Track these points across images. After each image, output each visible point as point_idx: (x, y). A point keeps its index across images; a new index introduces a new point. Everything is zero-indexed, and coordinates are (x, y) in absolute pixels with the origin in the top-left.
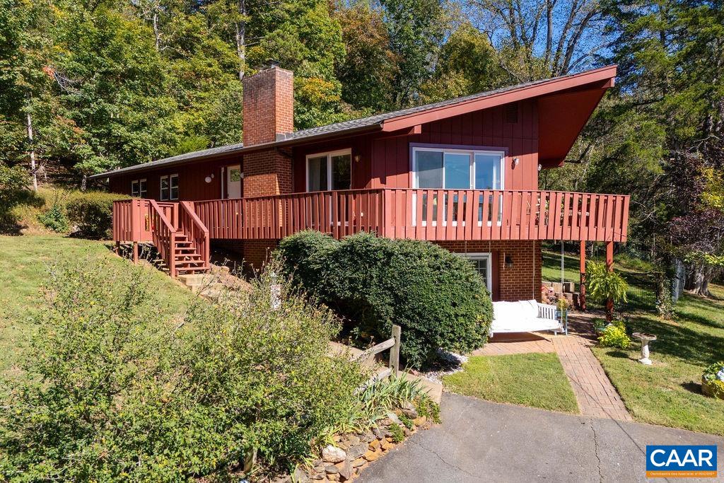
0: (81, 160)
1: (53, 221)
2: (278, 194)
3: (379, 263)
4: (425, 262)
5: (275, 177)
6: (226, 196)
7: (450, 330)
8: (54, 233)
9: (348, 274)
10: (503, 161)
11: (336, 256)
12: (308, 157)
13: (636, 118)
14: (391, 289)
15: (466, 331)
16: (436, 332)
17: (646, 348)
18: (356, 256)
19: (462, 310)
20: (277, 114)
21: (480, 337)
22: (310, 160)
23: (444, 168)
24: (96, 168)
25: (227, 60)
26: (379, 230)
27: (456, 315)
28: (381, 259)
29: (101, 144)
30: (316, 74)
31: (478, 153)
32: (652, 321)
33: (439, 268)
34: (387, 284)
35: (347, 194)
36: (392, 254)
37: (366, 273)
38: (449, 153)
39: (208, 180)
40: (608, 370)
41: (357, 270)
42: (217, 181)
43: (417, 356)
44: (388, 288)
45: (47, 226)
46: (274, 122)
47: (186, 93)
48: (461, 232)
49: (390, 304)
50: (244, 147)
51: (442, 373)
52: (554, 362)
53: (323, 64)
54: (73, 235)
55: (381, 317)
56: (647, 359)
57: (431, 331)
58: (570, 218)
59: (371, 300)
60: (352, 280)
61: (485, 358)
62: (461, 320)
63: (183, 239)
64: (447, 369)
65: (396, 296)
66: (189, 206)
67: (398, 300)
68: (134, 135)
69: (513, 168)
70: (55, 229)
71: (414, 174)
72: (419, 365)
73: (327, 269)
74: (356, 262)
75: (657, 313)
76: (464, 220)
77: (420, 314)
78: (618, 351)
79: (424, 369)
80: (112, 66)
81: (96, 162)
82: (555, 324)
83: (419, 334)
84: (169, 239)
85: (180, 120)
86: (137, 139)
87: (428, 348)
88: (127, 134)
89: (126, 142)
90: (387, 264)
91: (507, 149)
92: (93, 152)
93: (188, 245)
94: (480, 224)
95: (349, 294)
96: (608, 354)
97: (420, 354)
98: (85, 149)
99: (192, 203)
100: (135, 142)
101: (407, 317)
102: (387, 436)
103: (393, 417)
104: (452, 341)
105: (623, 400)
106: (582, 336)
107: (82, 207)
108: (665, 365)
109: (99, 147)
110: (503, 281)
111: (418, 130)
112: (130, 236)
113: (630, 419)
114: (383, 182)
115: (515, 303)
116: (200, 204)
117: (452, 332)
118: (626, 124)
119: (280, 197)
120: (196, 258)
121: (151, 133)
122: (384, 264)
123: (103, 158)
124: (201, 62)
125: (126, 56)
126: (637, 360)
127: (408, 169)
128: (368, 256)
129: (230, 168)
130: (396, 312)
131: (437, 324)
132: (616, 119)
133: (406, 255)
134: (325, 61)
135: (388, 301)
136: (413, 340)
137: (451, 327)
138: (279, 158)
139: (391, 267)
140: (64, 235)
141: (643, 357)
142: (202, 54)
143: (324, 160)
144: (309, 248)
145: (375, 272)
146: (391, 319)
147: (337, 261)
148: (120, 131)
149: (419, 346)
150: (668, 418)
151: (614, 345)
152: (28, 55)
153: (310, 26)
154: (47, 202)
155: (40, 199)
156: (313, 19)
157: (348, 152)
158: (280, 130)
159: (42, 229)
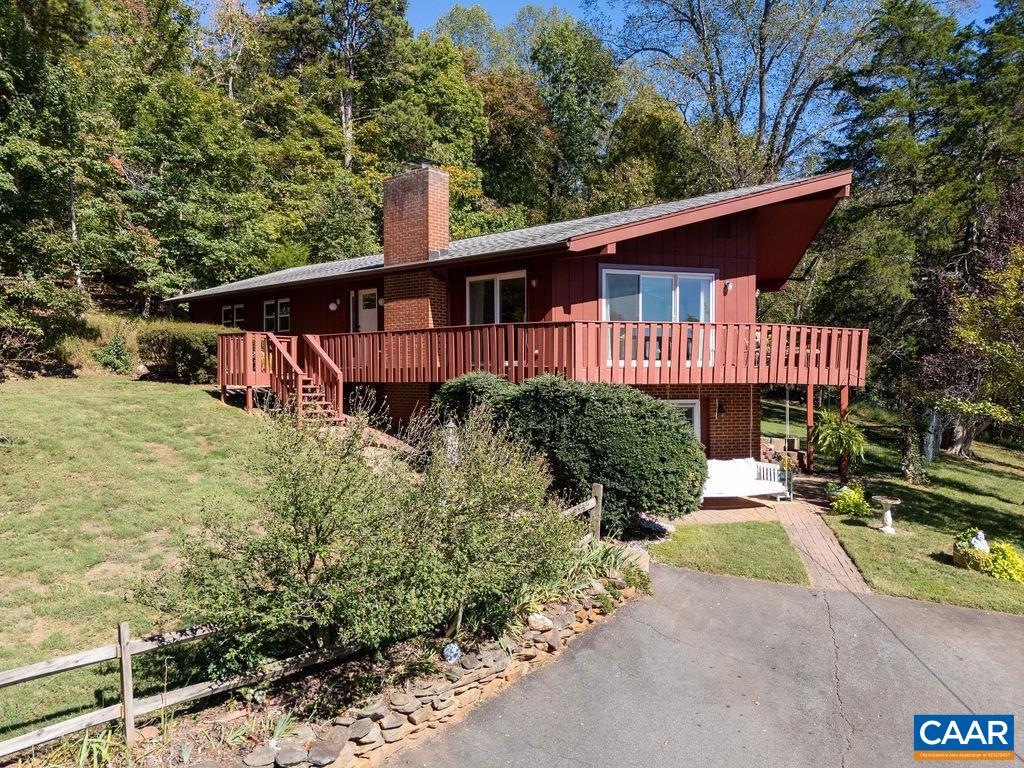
0: (144, 277)
1: (112, 358)
2: (431, 326)
3: (570, 412)
4: (627, 410)
5: (426, 303)
6: (357, 328)
7: (658, 490)
8: (114, 375)
9: (532, 424)
10: (713, 285)
11: (515, 403)
12: (469, 280)
13: (877, 226)
14: (586, 442)
15: (677, 490)
16: (641, 492)
17: (888, 515)
18: (541, 402)
19: (672, 466)
20: (430, 226)
21: (692, 499)
22: (472, 285)
23: (641, 295)
24: (165, 288)
25: (331, 142)
26: (568, 372)
27: (666, 473)
28: (573, 406)
29: (172, 256)
30: (450, 160)
31: (683, 276)
32: (896, 485)
33: (643, 417)
34: (581, 437)
36: (587, 400)
37: (555, 423)
38: (649, 277)
39: (333, 307)
40: (843, 539)
41: (544, 420)
42: (344, 308)
43: (617, 522)
44: (580, 441)
45: (106, 365)
46: (426, 236)
47: (276, 185)
48: (665, 374)
49: (584, 460)
50: (385, 267)
51: (647, 542)
52: (777, 530)
53: (458, 146)
54: (143, 378)
55: (573, 476)
56: (890, 527)
57: (635, 491)
58: (797, 356)
60: (536, 432)
61: (696, 527)
62: (671, 478)
64: (653, 538)
65: (592, 450)
66: (314, 340)
67: (595, 455)
68: (215, 244)
69: (725, 294)
71: (603, 302)
72: (619, 531)
74: (542, 410)
75: (903, 476)
76: (670, 359)
77: (621, 472)
78: (856, 520)
79: (625, 538)
80: (189, 153)
81: (164, 280)
82: (779, 488)
83: (620, 495)
84: (294, 382)
85: (271, 223)
86: (220, 250)
87: (631, 512)
88: (208, 243)
89: (205, 254)
90: (580, 412)
91: (718, 270)
92: (160, 267)
93: (313, 391)
94: (688, 364)
96: (844, 522)
98: (150, 264)
99: (318, 337)
100: (218, 253)
102: (594, 607)
103: (598, 587)
104: (660, 502)
105: (860, 571)
106: (810, 502)
108: (911, 534)
109: (168, 260)
110: (713, 434)
111: (612, 250)
112: (242, 379)
113: (868, 590)
114: (567, 311)
115: (727, 461)
116: (328, 338)
117: (661, 493)
118: (864, 233)
120: (325, 407)
121: (237, 242)
122: (576, 413)
123: (174, 276)
124: (296, 144)
125: (207, 139)
126: (877, 529)
127: (596, 296)
128: (557, 403)
129: (363, 293)
130: (592, 470)
131: (643, 482)
132: (851, 227)
133: (604, 401)
134: (460, 142)
135: (583, 456)
136: (613, 503)
137: (659, 486)
138: (432, 281)
139: (585, 416)
140: (131, 378)
141: (885, 525)
142: (297, 133)
143: (490, 284)
144: (480, 393)
145: (565, 422)
146: (585, 478)
147: (517, 409)
148: (199, 239)
149: (620, 510)
150: (913, 590)
151: (850, 511)
152: (89, 142)
153: (441, 94)
154: (104, 334)
155: (91, 330)
156: (445, 86)
157: (521, 274)
158: (433, 246)
159: (99, 369)
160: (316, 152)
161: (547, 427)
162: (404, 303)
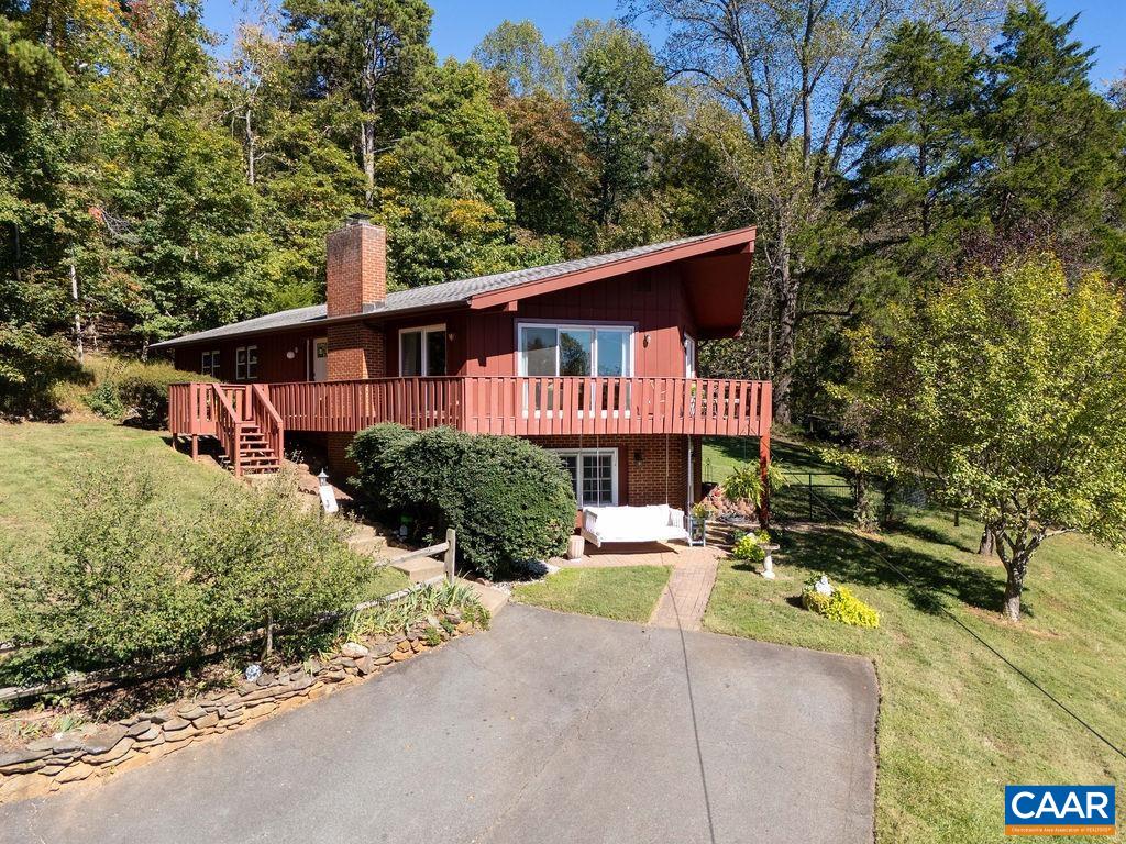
0: (141, 322)
1: (102, 403)
2: (366, 377)
3: (450, 462)
4: (498, 460)
5: (361, 353)
6: (312, 379)
7: (518, 534)
8: (103, 419)
9: (421, 473)
10: (632, 337)
11: (408, 453)
12: (402, 331)
14: (461, 490)
15: (536, 536)
16: (504, 537)
17: (769, 560)
18: (427, 453)
19: (532, 513)
20: (364, 279)
21: (553, 543)
22: (404, 336)
23: (558, 347)
24: (161, 332)
25: (344, 177)
26: (459, 426)
27: (525, 519)
28: (452, 457)
29: (168, 299)
30: (470, 193)
31: (600, 329)
32: (841, 533)
33: (512, 468)
34: (458, 485)
35: (444, 380)
36: (463, 452)
37: (438, 473)
38: (564, 329)
39: (290, 355)
40: (719, 583)
41: (429, 469)
42: (301, 357)
43: (487, 565)
44: (458, 490)
45: (95, 409)
46: (360, 289)
47: (287, 222)
49: (460, 508)
50: (329, 318)
52: (662, 574)
53: (483, 178)
54: (127, 423)
56: (769, 571)
57: (499, 536)
59: (443, 503)
60: (424, 481)
62: (531, 524)
63: (255, 430)
65: (466, 498)
66: (263, 390)
67: (469, 502)
68: (210, 287)
69: (645, 346)
70: (104, 413)
71: (519, 354)
72: (489, 573)
73: (400, 468)
74: (428, 460)
77: (488, 518)
79: (497, 579)
80: (181, 198)
81: (159, 324)
83: (488, 539)
84: (233, 430)
85: (278, 261)
86: (215, 292)
87: (498, 555)
88: (202, 286)
89: (199, 297)
90: (458, 462)
91: (637, 323)
92: (157, 310)
93: (259, 438)
94: (580, 414)
95: (421, 496)
97: (489, 562)
98: (147, 307)
99: (267, 386)
100: (212, 297)
101: (477, 521)
102: (420, 639)
103: (434, 621)
104: (521, 546)
105: (706, 611)
107: (137, 388)
109: (165, 303)
110: (632, 482)
111: (513, 307)
112: (188, 427)
113: (697, 628)
114: (483, 363)
116: (275, 386)
117: (521, 537)
119: (367, 382)
120: (268, 454)
121: (233, 285)
122: (456, 463)
123: (171, 319)
124: (308, 180)
125: (200, 183)
126: (760, 573)
127: (512, 349)
128: (440, 454)
129: (317, 341)
131: (505, 528)
133: (478, 452)
134: (484, 173)
135: (459, 503)
137: (519, 531)
138: (367, 333)
139: (462, 466)
140: (117, 422)
141: (766, 569)
142: (310, 169)
143: (419, 335)
144: (382, 443)
145: (446, 471)
147: (410, 459)
148: (192, 281)
151: (747, 557)
152: (70, 194)
153: (464, 123)
154: (97, 379)
155: (87, 374)
156: (468, 115)
157: (442, 327)
158: (368, 299)
159: (88, 414)
160: (329, 188)
161: (431, 476)
162: (344, 353)
